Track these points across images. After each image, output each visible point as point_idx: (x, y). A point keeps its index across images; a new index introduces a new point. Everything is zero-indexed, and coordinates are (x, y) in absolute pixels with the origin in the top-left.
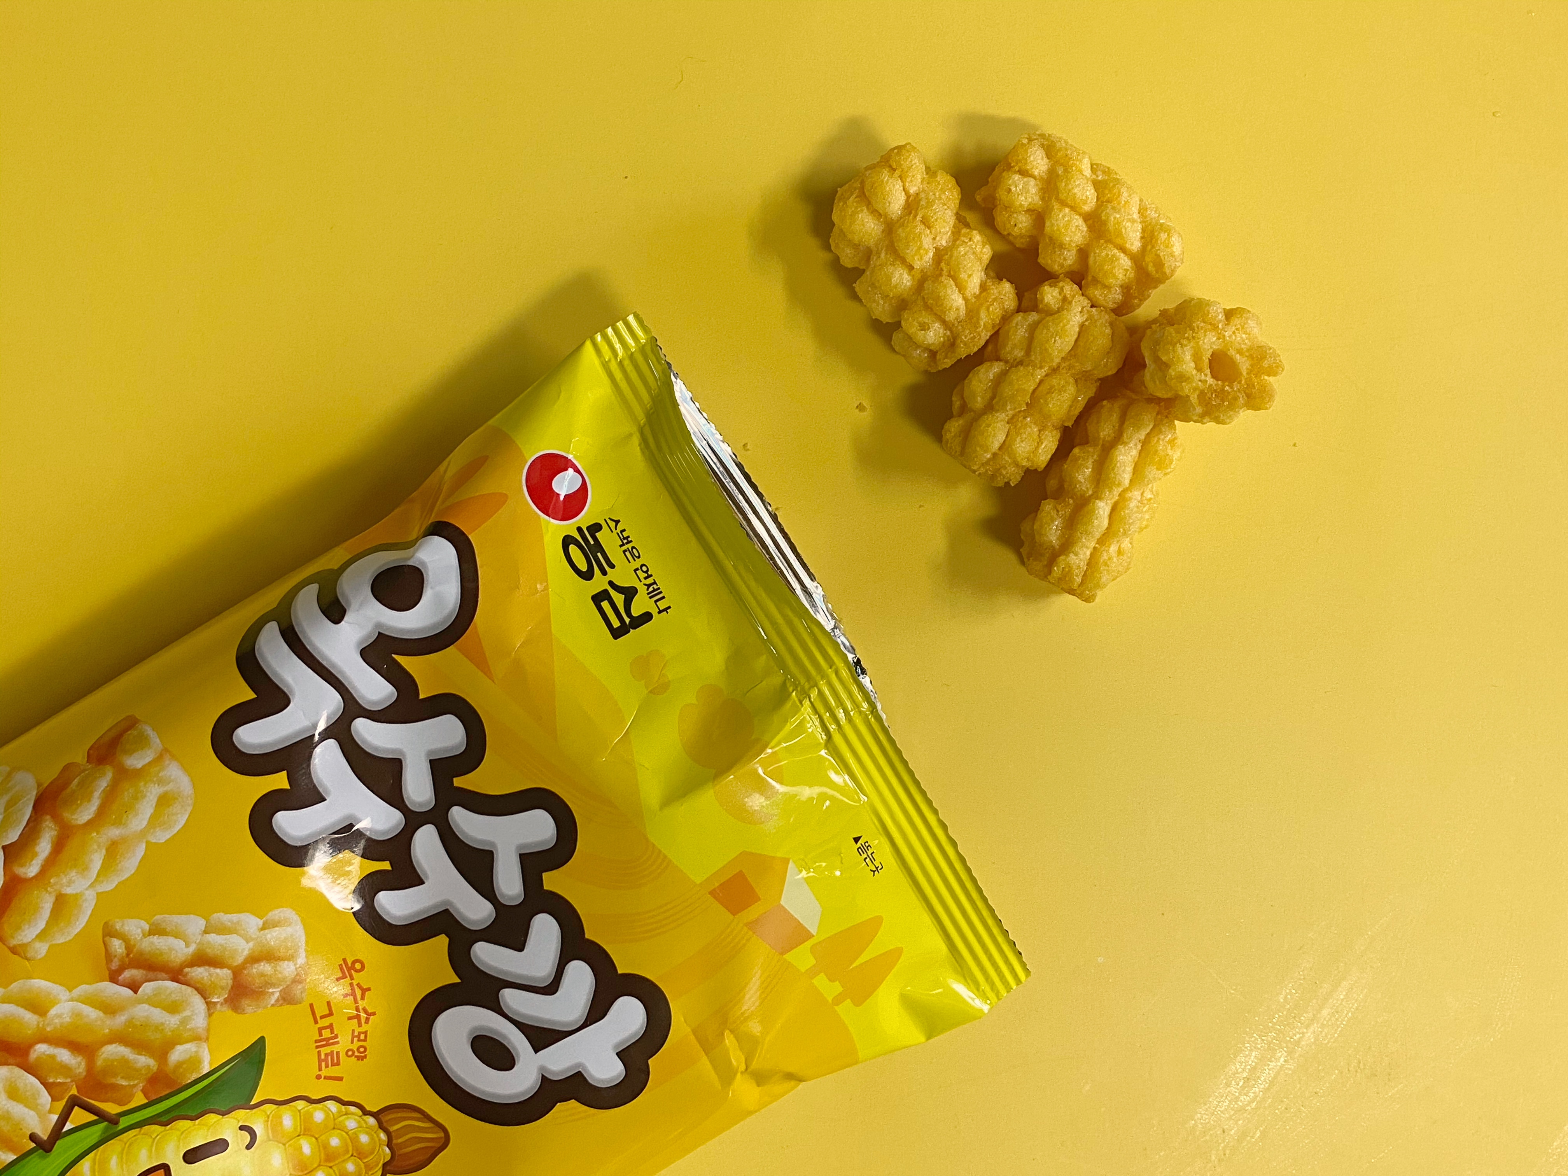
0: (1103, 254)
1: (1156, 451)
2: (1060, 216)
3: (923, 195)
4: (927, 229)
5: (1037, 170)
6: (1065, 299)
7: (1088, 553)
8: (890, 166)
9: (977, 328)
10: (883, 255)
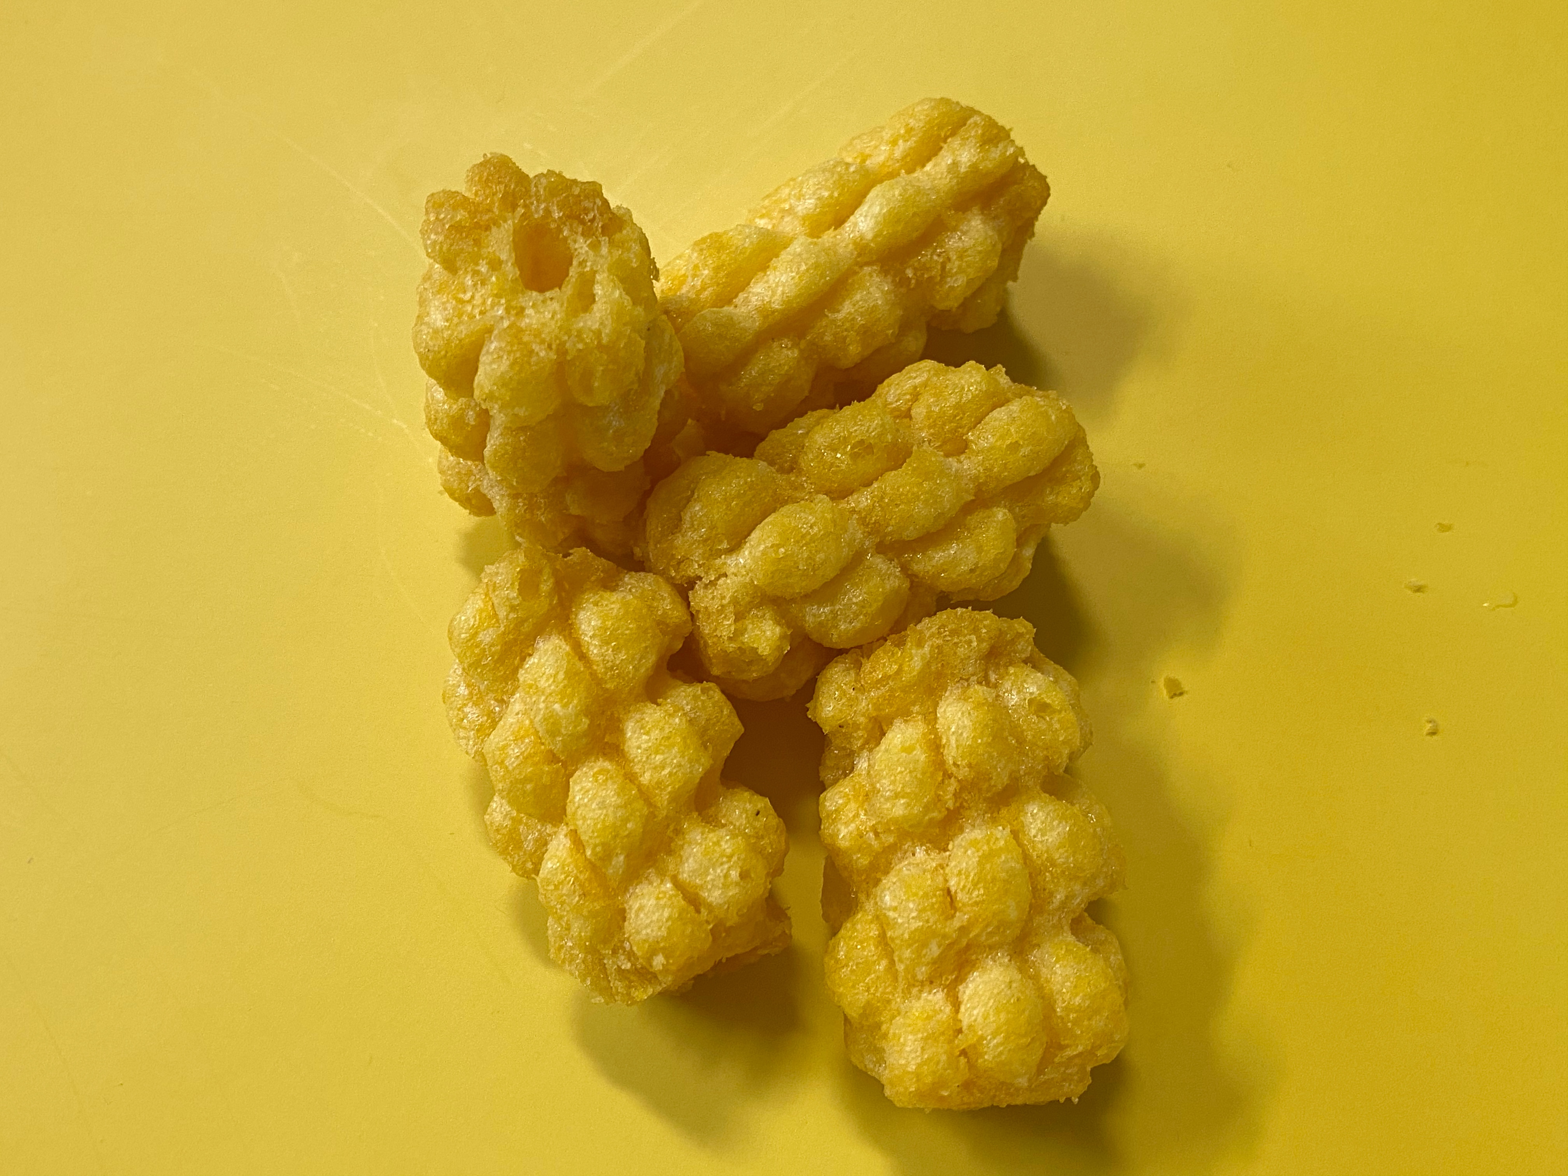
0: (623, 656)
1: (717, 269)
2: (666, 772)
3: (922, 972)
4: (953, 890)
5: (663, 889)
6: (739, 617)
7: (928, 167)
8: (971, 1065)
9: (938, 647)
10: (1059, 897)
